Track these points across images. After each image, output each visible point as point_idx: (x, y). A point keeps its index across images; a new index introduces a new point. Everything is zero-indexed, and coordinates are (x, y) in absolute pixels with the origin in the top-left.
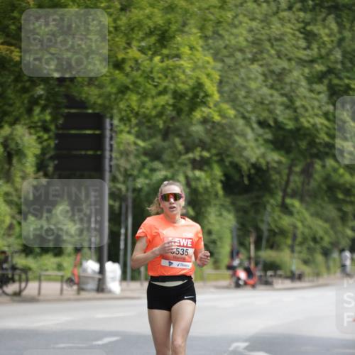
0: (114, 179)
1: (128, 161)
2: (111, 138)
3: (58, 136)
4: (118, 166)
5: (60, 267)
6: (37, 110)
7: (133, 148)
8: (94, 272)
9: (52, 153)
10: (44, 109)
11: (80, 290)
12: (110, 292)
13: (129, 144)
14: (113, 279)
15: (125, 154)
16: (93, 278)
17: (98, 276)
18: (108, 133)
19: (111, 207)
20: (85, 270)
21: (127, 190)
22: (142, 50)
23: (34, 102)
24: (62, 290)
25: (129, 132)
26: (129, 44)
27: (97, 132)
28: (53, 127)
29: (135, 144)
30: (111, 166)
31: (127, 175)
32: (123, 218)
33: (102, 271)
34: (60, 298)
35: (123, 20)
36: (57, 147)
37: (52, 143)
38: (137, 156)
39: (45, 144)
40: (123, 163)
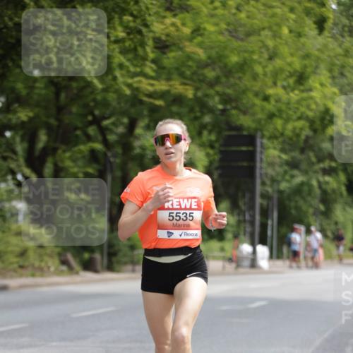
0: (263, 184)
1: (274, 170)
2: (261, 153)
3: (221, 152)
4: (266, 174)
5: (222, 249)
6: (205, 133)
7: (277, 160)
8: (248, 253)
9: (216, 164)
10: (210, 132)
11: (238, 266)
12: (260, 268)
13: (274, 157)
14: (263, 258)
15: (272, 164)
16: (246, 258)
17: (251, 257)
18: (259, 149)
19: (261, 205)
20: (241, 252)
21: (273, 191)
22: (284, 88)
23: (203, 127)
24: (224, 267)
25: (275, 148)
26: (275, 84)
27: (250, 148)
28: (217, 145)
29: (280, 157)
30: (261, 174)
31: (273, 181)
32: (270, 212)
33: (254, 252)
34: (223, 273)
35: (270, 68)
36: (221, 160)
37: (217, 157)
38: (281, 166)
39: (212, 158)
40: (270, 171)
